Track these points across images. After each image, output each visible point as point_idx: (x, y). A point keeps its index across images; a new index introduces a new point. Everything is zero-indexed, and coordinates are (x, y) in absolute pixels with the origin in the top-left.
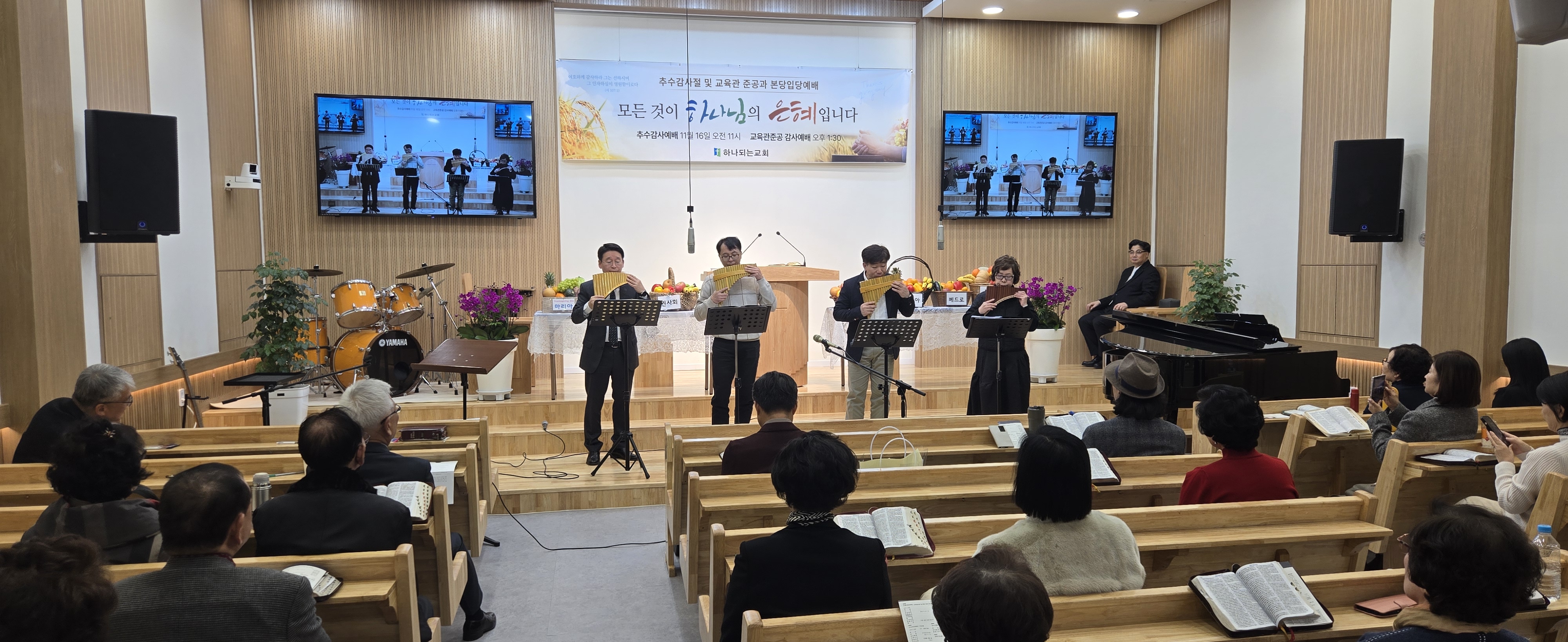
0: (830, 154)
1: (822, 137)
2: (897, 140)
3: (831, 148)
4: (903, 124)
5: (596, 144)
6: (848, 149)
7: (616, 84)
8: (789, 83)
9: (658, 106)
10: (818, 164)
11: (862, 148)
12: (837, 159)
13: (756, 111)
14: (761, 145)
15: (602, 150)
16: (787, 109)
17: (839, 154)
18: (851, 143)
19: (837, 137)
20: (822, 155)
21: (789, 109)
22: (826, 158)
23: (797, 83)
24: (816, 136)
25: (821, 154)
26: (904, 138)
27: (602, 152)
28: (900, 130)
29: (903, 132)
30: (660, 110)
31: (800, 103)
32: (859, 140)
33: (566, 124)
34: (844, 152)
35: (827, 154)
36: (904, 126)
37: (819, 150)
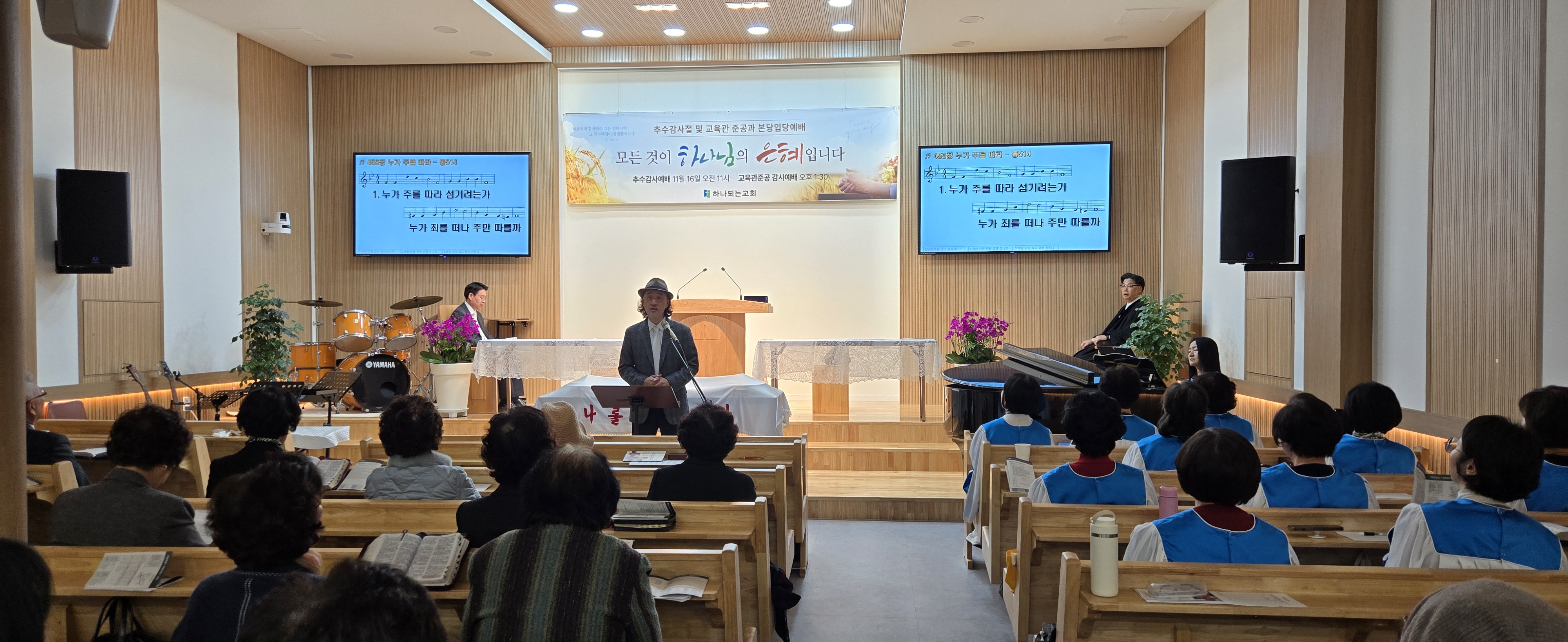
0: (816, 193)
1: (809, 176)
3: (818, 186)
4: (891, 161)
5: (596, 190)
6: (835, 187)
7: (615, 134)
8: (776, 126)
9: (652, 153)
10: (805, 203)
11: (849, 187)
12: (823, 197)
13: (744, 154)
14: (749, 185)
15: (601, 194)
16: (775, 150)
17: (825, 192)
18: (838, 181)
19: (823, 176)
20: (809, 194)
22: (812, 197)
23: (785, 126)
24: (802, 176)
25: (807, 193)
27: (602, 196)
28: (888, 167)
29: (891, 169)
30: (654, 156)
31: (787, 144)
32: (846, 178)
33: (570, 171)
34: (831, 190)
35: (813, 192)
36: (893, 163)
37: (806, 189)
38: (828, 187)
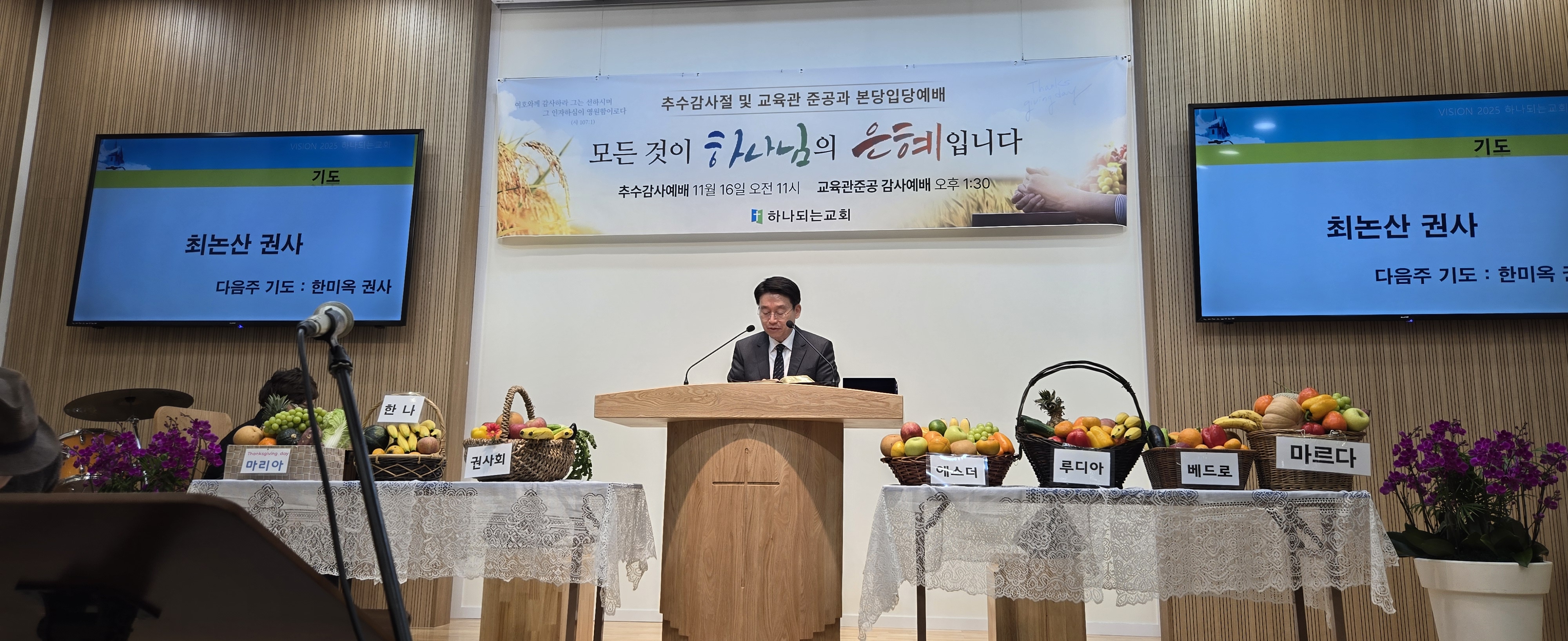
0: (968, 213)
1: (954, 183)
2: (1104, 183)
3: (971, 202)
4: (1114, 153)
5: (550, 210)
6: (1004, 202)
7: (590, 111)
8: (890, 93)
9: (657, 144)
10: (946, 233)
11: (1033, 200)
12: (981, 222)
13: (829, 144)
14: (836, 201)
15: (558, 218)
16: (886, 137)
17: (986, 211)
18: (1011, 191)
19: (980, 182)
20: (953, 215)
21: (889, 137)
22: (961, 219)
23: (905, 93)
24: (940, 182)
25: (950, 213)
26: (1117, 178)
27: (559, 222)
28: (1110, 164)
29: (1115, 168)
30: (660, 149)
31: (909, 125)
32: (1026, 185)
33: (504, 180)
34: (996, 208)
35: (962, 212)
36: (1117, 157)
37: (948, 205)
38: (992, 202)
